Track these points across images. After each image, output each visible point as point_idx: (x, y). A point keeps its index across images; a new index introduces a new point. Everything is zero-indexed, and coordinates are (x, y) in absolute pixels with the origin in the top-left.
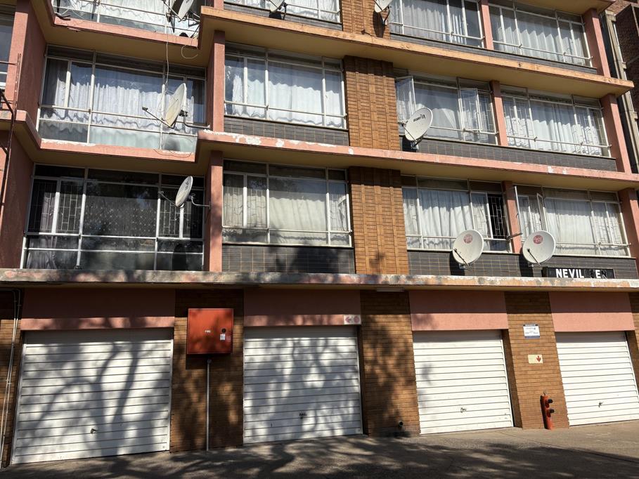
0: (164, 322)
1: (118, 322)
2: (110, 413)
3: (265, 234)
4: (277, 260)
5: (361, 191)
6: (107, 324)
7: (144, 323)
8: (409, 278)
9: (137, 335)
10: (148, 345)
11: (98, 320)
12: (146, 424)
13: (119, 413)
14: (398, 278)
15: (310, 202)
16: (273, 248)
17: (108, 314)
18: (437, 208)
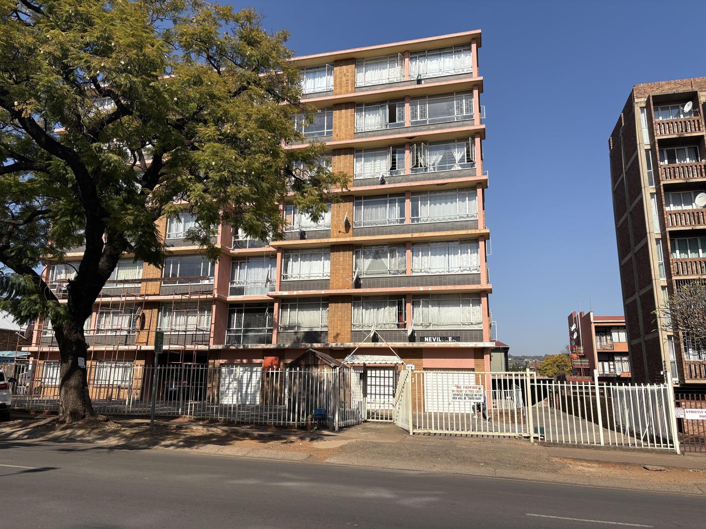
0: (258, 361)
1: (245, 361)
2: (244, 390)
3: (295, 327)
4: (297, 338)
5: (332, 306)
6: (242, 361)
7: (252, 361)
8: (342, 344)
9: (251, 365)
10: (255, 369)
11: (239, 360)
12: (254, 395)
13: (246, 391)
14: (337, 345)
15: (315, 311)
16: (296, 333)
17: (242, 359)
18: (372, 310)
